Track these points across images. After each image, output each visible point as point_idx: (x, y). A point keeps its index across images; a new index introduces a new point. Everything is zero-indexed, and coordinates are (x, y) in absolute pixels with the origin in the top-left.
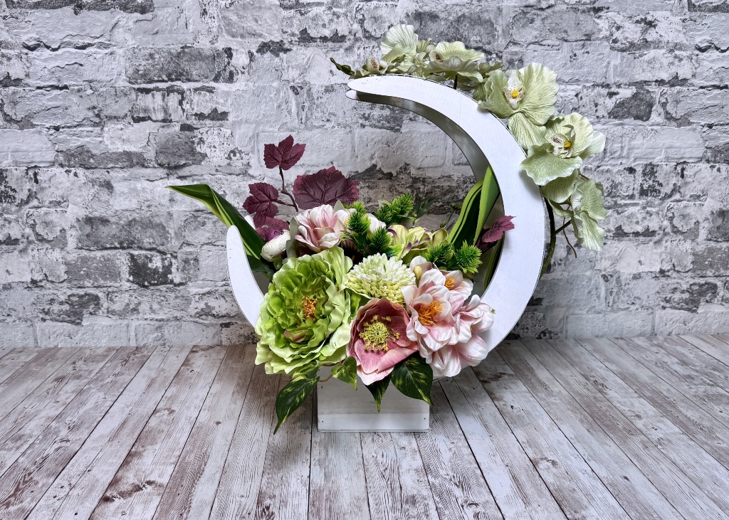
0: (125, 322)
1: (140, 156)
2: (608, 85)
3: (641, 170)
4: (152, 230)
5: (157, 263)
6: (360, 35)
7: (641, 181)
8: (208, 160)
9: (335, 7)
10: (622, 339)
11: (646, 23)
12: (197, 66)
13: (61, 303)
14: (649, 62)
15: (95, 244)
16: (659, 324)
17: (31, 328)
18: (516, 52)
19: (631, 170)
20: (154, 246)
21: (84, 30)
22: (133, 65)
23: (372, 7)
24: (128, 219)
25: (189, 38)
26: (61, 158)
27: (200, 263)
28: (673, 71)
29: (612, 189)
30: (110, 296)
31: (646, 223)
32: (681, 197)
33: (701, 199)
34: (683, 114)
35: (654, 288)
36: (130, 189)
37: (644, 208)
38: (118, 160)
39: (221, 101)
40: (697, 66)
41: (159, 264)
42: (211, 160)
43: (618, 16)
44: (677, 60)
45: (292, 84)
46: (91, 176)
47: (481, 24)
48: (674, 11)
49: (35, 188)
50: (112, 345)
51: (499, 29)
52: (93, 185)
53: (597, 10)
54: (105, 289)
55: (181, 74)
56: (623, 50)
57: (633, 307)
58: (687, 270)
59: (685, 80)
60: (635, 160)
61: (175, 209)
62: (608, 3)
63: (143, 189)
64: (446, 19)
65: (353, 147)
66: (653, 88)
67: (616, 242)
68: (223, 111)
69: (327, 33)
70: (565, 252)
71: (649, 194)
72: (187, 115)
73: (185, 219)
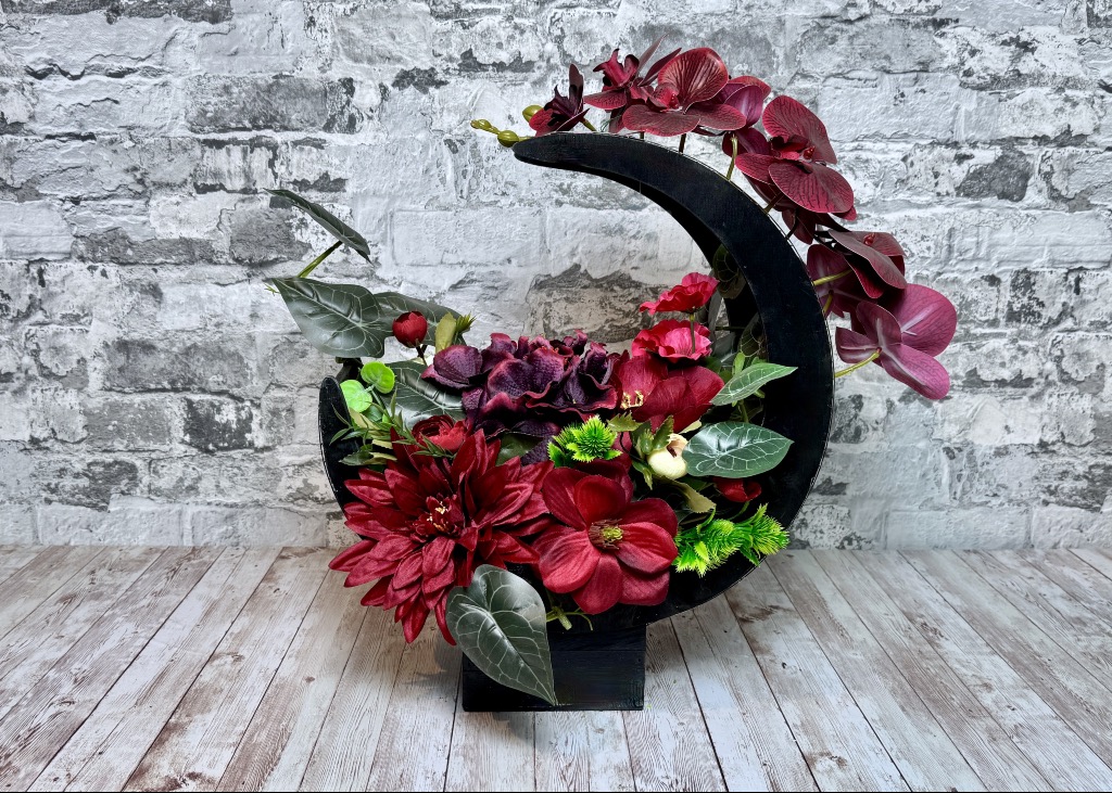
0: (177, 507)
1: (205, 245)
2: (956, 143)
3: (1010, 279)
4: (222, 363)
5: (228, 414)
6: (556, 60)
7: (1009, 298)
8: (312, 252)
9: (517, 16)
10: (975, 552)
11: (1018, 45)
12: (299, 107)
13: (77, 476)
14: (1024, 108)
15: (132, 383)
16: (1038, 529)
17: (29, 514)
18: (806, 89)
19: (993, 280)
20: (225, 388)
21: (122, 48)
22: (197, 103)
23: (577, 16)
24: (184, 344)
25: (286, 62)
26: (82, 247)
27: (297, 416)
28: (1063, 122)
29: (961, 310)
30: (153, 465)
31: (1017, 365)
32: (1075, 324)
33: (1108, 328)
34: (1078, 192)
35: (1030, 470)
36: (189, 297)
37: (1014, 341)
38: (171, 251)
39: (336, 161)
40: (1101, 114)
41: (232, 417)
42: (316, 252)
43: (973, 33)
44: (1069, 104)
45: (448, 136)
46: (128, 276)
47: (750, 45)
48: (1065, 26)
49: (40, 293)
50: (155, 543)
51: (780, 53)
52: (131, 291)
53: (939, 24)
54: (146, 454)
55: (273, 119)
56: (980, 88)
57: (995, 502)
58: (1084, 443)
59: (1082, 136)
60: (1000, 263)
61: (259, 330)
62: (957, 12)
63: (210, 297)
64: (694, 37)
65: (543, 237)
66: (1029, 149)
67: (968, 395)
68: (337, 177)
69: (504, 56)
70: (884, 409)
71: (1023, 319)
72: (281, 183)
73: (275, 345)
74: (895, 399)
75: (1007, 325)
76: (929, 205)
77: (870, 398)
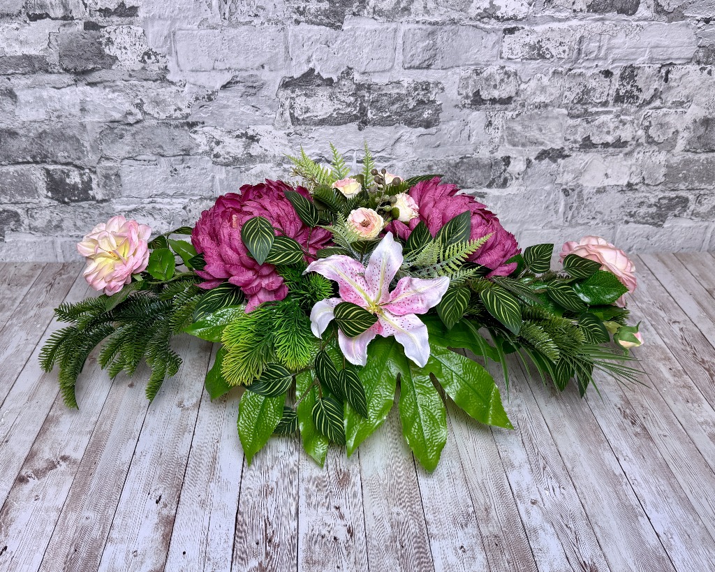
0: (50, 239)
1: (41, 59)
3: (619, 73)
4: (65, 143)
5: (75, 178)
7: (617, 86)
8: (119, 63)
15: (5, 158)
16: (620, 239)
19: (608, 74)
20: (70, 160)
24: (37, 131)
27: (123, 179)
29: (583, 95)
30: (29, 212)
31: (618, 133)
32: (662, 103)
33: (684, 105)
34: (676, 7)
35: (619, 202)
36: (36, 97)
37: (618, 116)
38: (17, 65)
41: (78, 180)
42: (122, 63)
50: (38, 260)
54: (23, 205)
57: (593, 222)
58: (659, 182)
60: (613, 61)
61: (88, 119)
63: (50, 97)
65: (287, 48)
67: (582, 154)
68: (131, 5)
70: (524, 165)
71: (625, 101)
72: (90, 11)
73: (100, 131)
74: (532, 158)
76: (567, 19)
77: (515, 158)
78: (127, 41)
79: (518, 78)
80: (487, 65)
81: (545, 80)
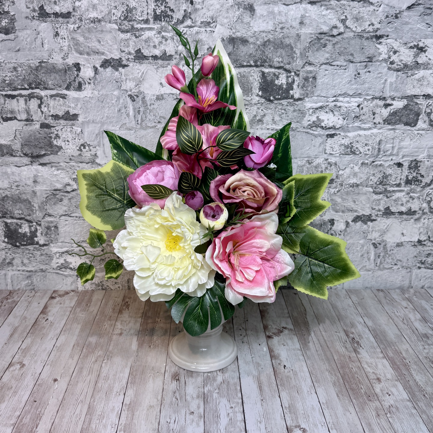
0: (3, 272)
1: (9, 147)
2: (384, 98)
3: (408, 164)
4: (20, 204)
5: (25, 229)
6: (184, 54)
7: (407, 174)
8: (63, 151)
9: (163, 32)
11: (418, 49)
12: (52, 78)
14: (419, 80)
16: (415, 280)
18: (310, 71)
19: (400, 165)
20: (23, 216)
23: (194, 32)
24: (1, 195)
25: (45, 55)
27: (60, 229)
29: (383, 179)
31: (409, 205)
35: (413, 253)
36: (2, 172)
37: (408, 194)
39: (73, 105)
41: (27, 230)
42: (65, 151)
43: (396, 42)
45: (129, 93)
47: (283, 48)
51: (298, 52)
53: (379, 37)
55: (40, 84)
56: (398, 70)
57: (395, 267)
60: (403, 157)
61: (38, 188)
62: (388, 31)
63: (13, 173)
64: (254, 43)
66: (421, 101)
67: (385, 219)
68: (74, 113)
69: (157, 52)
70: (344, 225)
71: (413, 183)
72: (45, 116)
73: (46, 196)
74: (350, 221)
75: (405, 186)
76: (370, 129)
77: (338, 220)
78: (70, 136)
79: (337, 166)
80: (316, 158)
81: (356, 169)
